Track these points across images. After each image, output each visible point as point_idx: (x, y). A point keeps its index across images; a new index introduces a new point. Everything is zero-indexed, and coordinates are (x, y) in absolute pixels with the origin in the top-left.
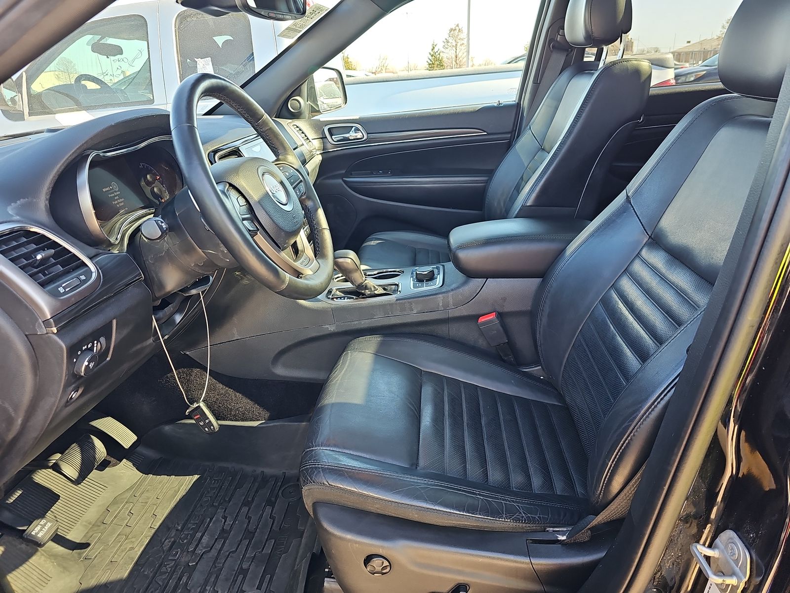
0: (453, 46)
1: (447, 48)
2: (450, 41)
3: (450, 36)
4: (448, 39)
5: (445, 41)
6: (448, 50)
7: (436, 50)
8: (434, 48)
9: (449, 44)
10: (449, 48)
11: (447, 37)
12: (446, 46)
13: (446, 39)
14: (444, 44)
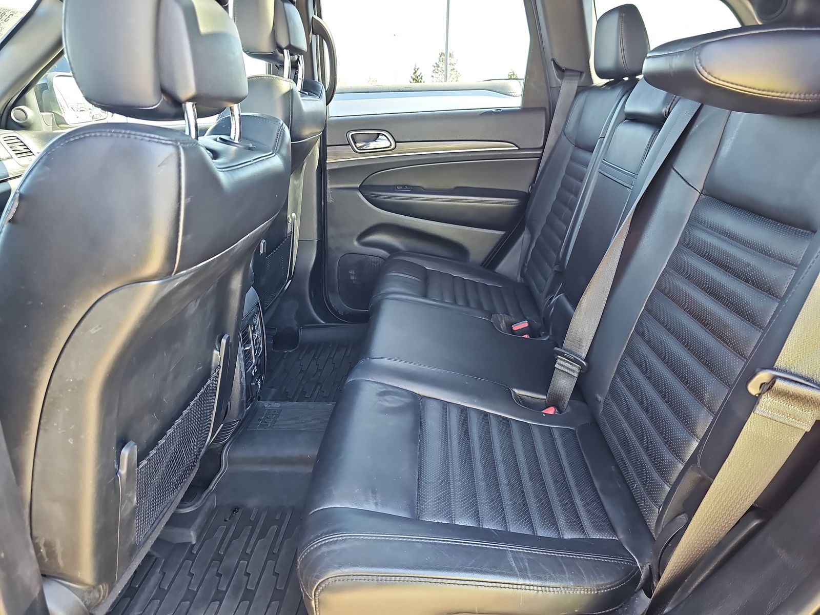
0: (443, 71)
1: (437, 73)
2: (441, 65)
3: (440, 61)
4: (438, 64)
5: (435, 65)
6: (438, 74)
7: (418, 74)
8: (416, 72)
9: (439, 69)
10: (439, 73)
11: (437, 61)
12: (436, 71)
13: (436, 63)
14: (434, 69)
